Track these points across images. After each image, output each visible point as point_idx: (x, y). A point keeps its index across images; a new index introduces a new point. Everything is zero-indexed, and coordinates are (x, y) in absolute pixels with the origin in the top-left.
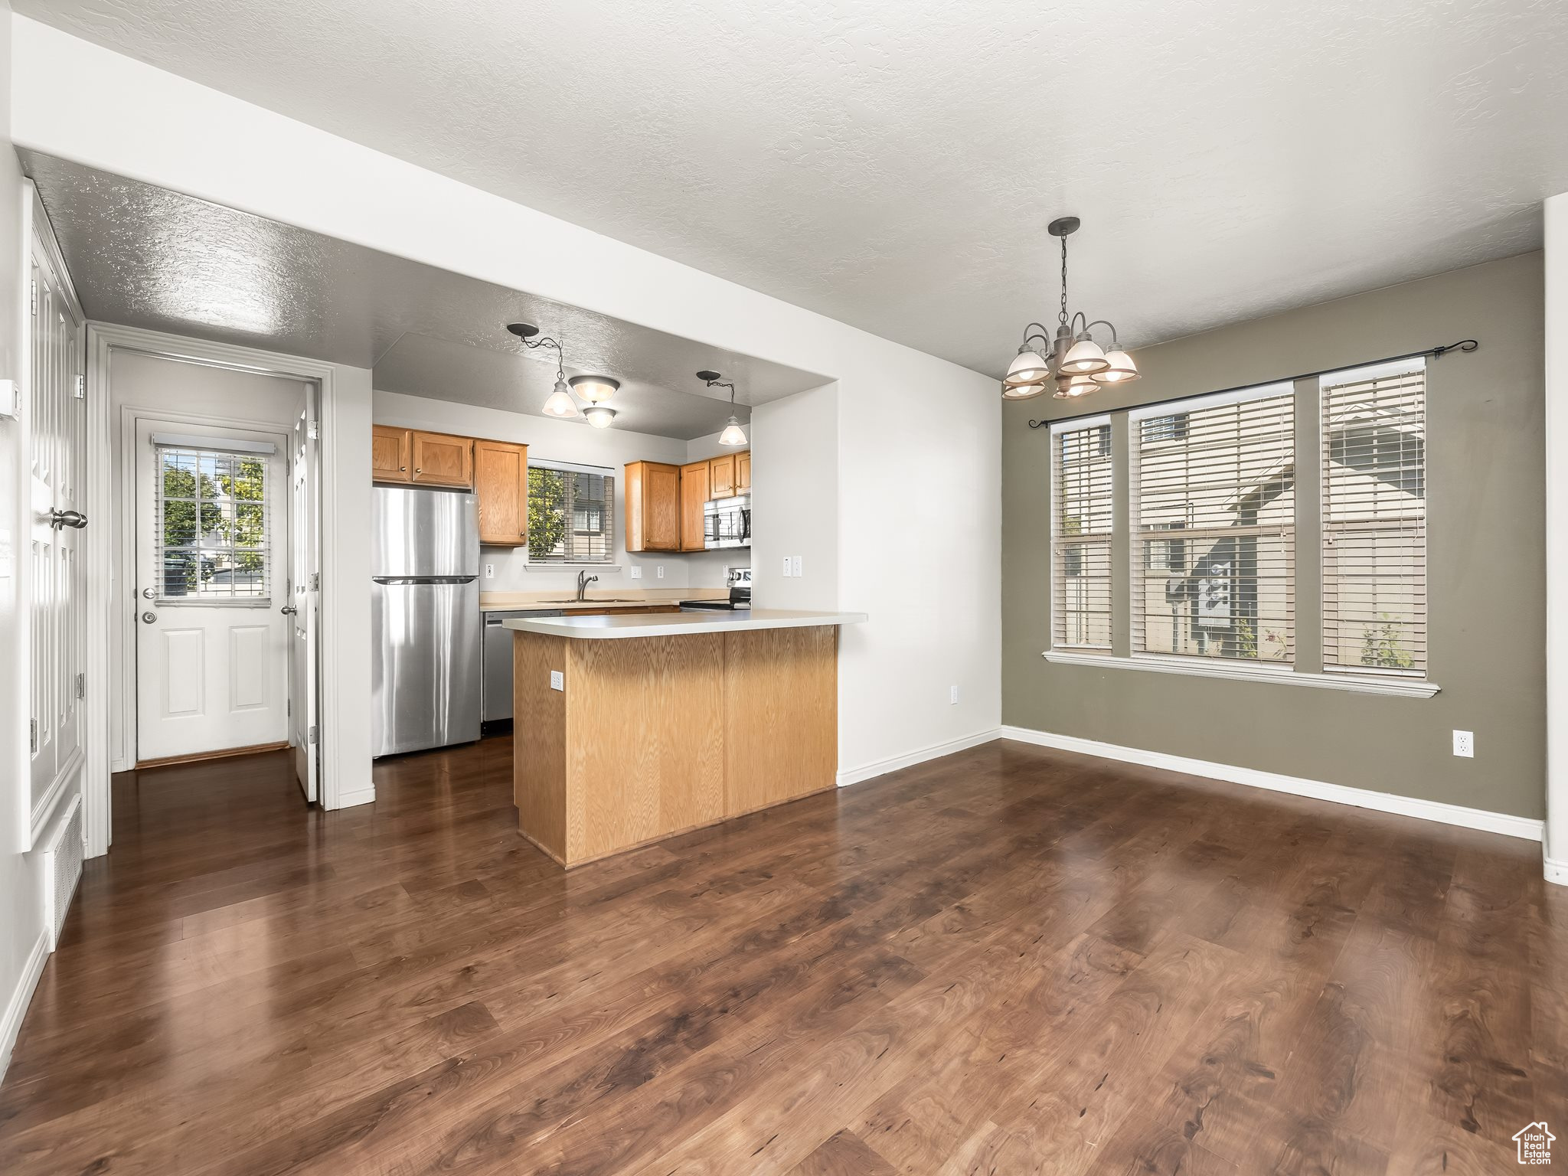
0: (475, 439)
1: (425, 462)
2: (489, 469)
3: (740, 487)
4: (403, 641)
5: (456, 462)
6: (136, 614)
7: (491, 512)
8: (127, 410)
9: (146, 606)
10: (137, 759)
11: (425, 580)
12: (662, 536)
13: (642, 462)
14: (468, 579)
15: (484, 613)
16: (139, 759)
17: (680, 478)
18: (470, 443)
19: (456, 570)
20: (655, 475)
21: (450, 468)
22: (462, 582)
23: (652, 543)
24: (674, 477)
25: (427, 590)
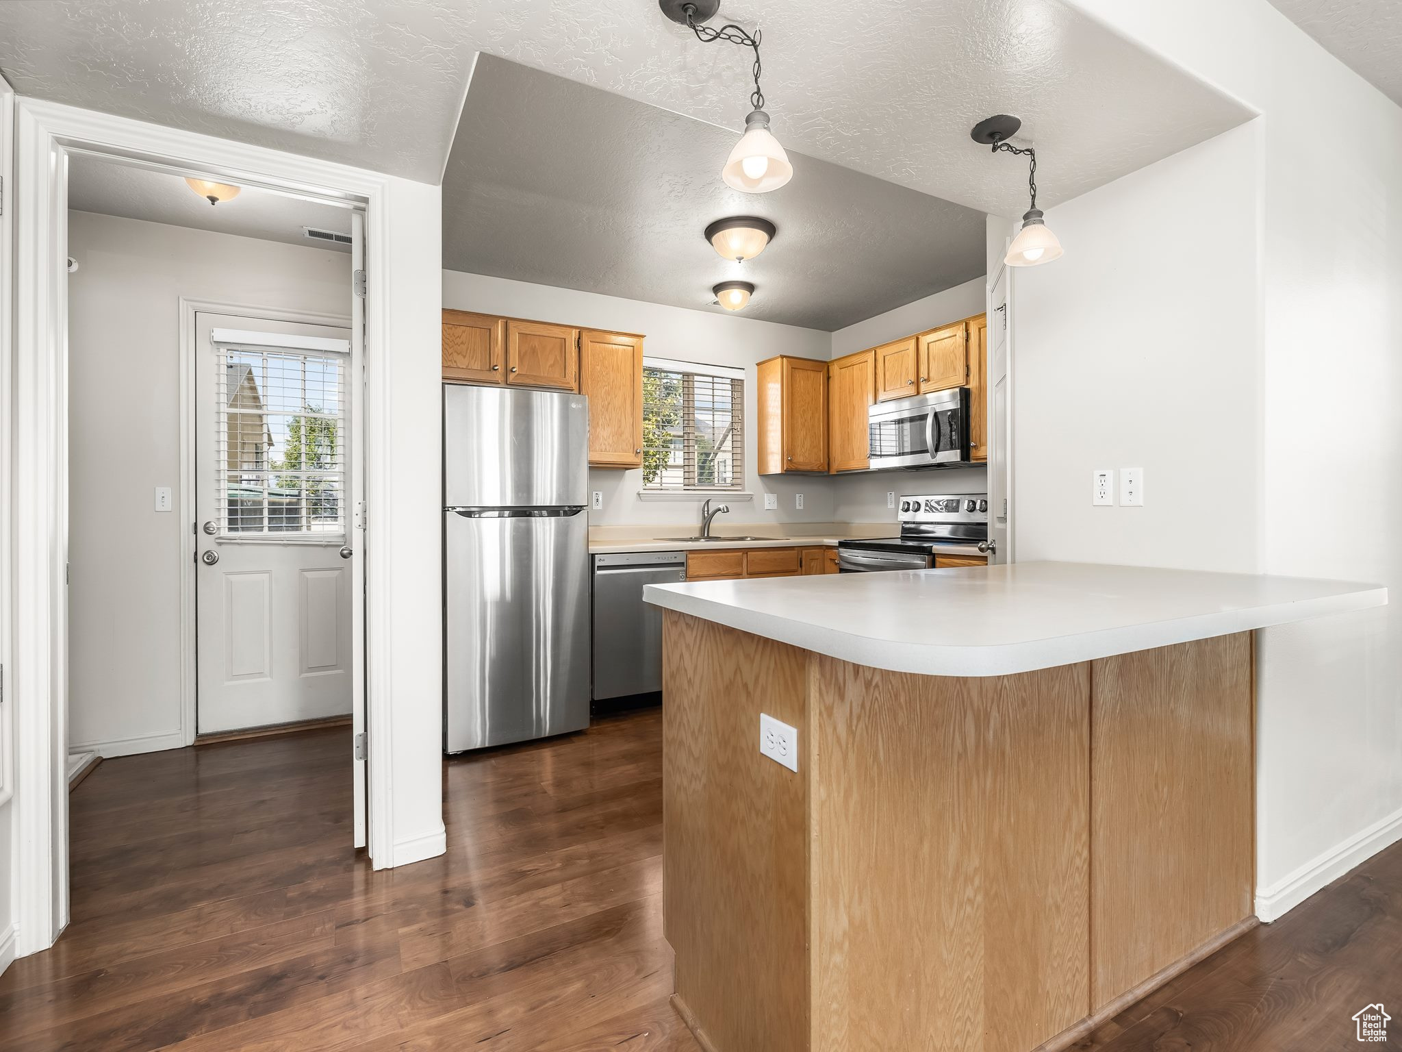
0: (581, 330)
1: (521, 358)
2: (598, 368)
3: (928, 380)
4: (499, 595)
5: (558, 358)
6: (196, 553)
7: (600, 423)
8: (185, 302)
9: (206, 543)
10: (197, 733)
11: (523, 512)
12: (807, 455)
13: (782, 357)
14: (575, 510)
15: (593, 555)
16: (200, 732)
17: (829, 378)
18: (575, 333)
19: (559, 497)
20: (799, 375)
21: (552, 366)
22: (566, 514)
23: (795, 463)
24: (821, 377)
25: (523, 525)
